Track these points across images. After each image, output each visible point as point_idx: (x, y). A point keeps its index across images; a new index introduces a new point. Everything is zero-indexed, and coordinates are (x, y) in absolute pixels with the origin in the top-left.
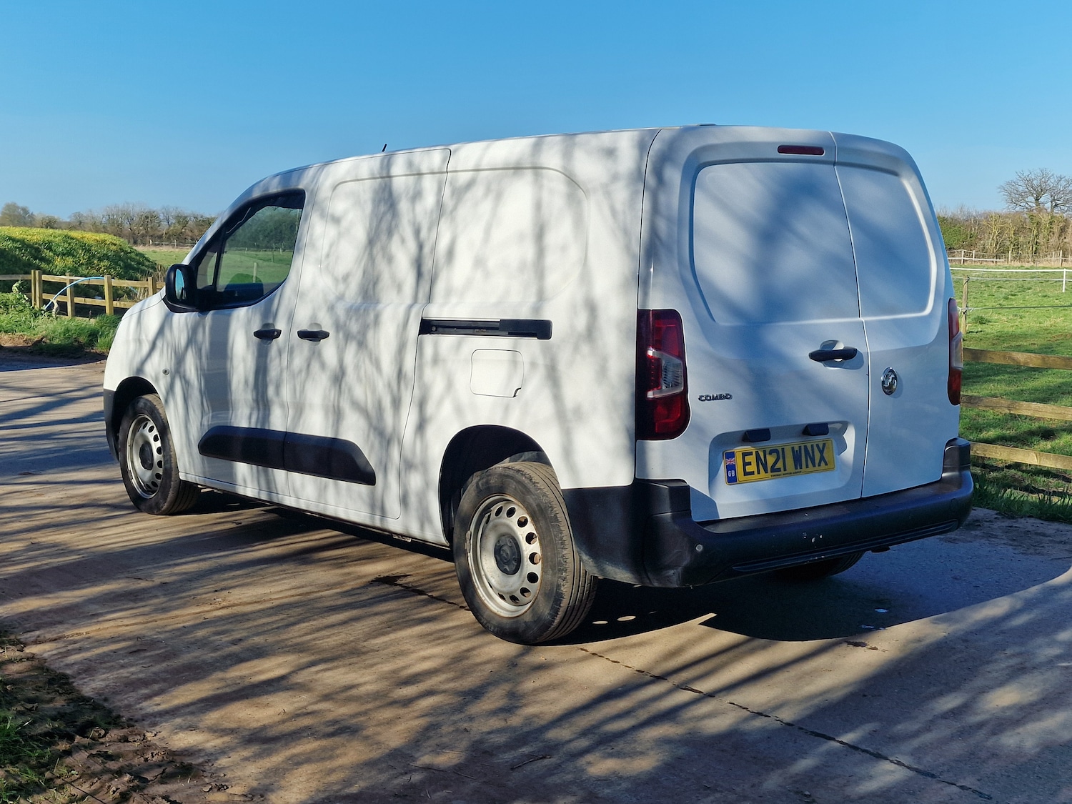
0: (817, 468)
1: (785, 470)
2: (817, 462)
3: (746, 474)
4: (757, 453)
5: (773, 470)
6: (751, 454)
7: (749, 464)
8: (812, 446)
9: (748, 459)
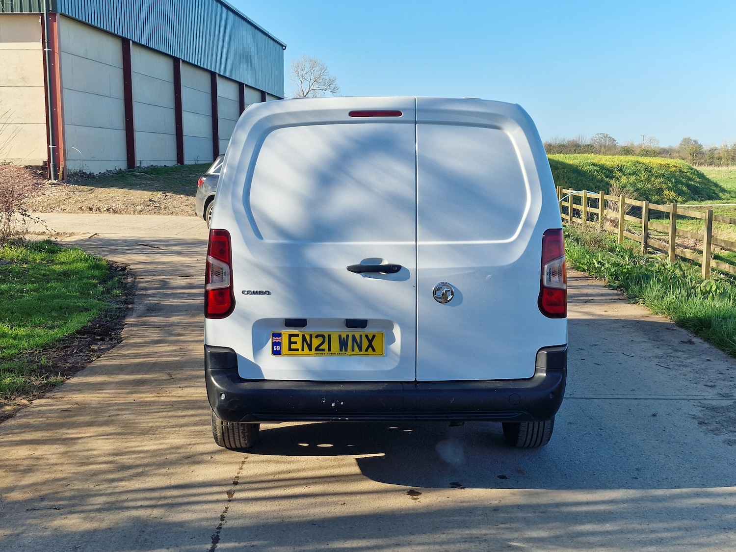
0: (363, 352)
1: (329, 350)
2: (364, 348)
3: (290, 349)
4: (303, 337)
5: (317, 349)
6: (297, 336)
7: (295, 343)
8: (361, 336)
9: (293, 339)
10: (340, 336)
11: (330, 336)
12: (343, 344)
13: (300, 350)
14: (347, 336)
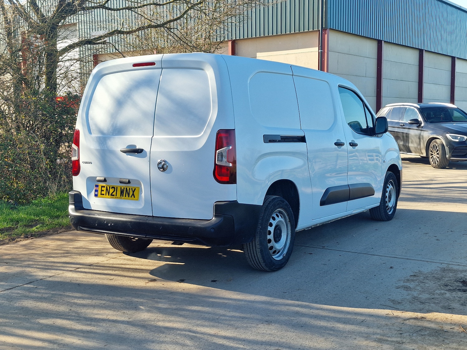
10: (121, 188)
11: (117, 187)
12: (122, 192)
13: (105, 194)
14: (124, 188)
